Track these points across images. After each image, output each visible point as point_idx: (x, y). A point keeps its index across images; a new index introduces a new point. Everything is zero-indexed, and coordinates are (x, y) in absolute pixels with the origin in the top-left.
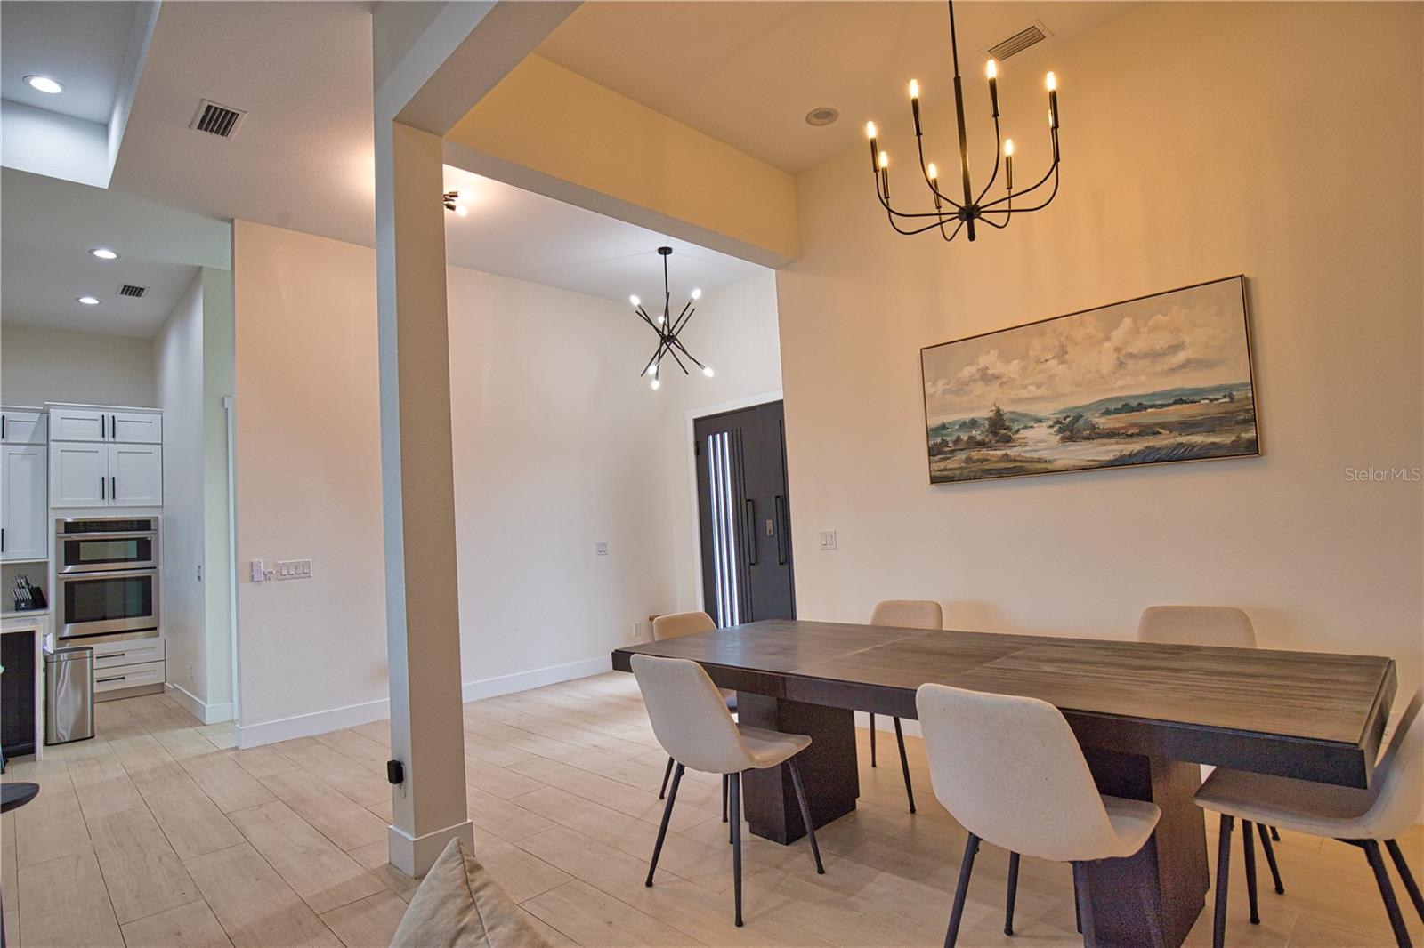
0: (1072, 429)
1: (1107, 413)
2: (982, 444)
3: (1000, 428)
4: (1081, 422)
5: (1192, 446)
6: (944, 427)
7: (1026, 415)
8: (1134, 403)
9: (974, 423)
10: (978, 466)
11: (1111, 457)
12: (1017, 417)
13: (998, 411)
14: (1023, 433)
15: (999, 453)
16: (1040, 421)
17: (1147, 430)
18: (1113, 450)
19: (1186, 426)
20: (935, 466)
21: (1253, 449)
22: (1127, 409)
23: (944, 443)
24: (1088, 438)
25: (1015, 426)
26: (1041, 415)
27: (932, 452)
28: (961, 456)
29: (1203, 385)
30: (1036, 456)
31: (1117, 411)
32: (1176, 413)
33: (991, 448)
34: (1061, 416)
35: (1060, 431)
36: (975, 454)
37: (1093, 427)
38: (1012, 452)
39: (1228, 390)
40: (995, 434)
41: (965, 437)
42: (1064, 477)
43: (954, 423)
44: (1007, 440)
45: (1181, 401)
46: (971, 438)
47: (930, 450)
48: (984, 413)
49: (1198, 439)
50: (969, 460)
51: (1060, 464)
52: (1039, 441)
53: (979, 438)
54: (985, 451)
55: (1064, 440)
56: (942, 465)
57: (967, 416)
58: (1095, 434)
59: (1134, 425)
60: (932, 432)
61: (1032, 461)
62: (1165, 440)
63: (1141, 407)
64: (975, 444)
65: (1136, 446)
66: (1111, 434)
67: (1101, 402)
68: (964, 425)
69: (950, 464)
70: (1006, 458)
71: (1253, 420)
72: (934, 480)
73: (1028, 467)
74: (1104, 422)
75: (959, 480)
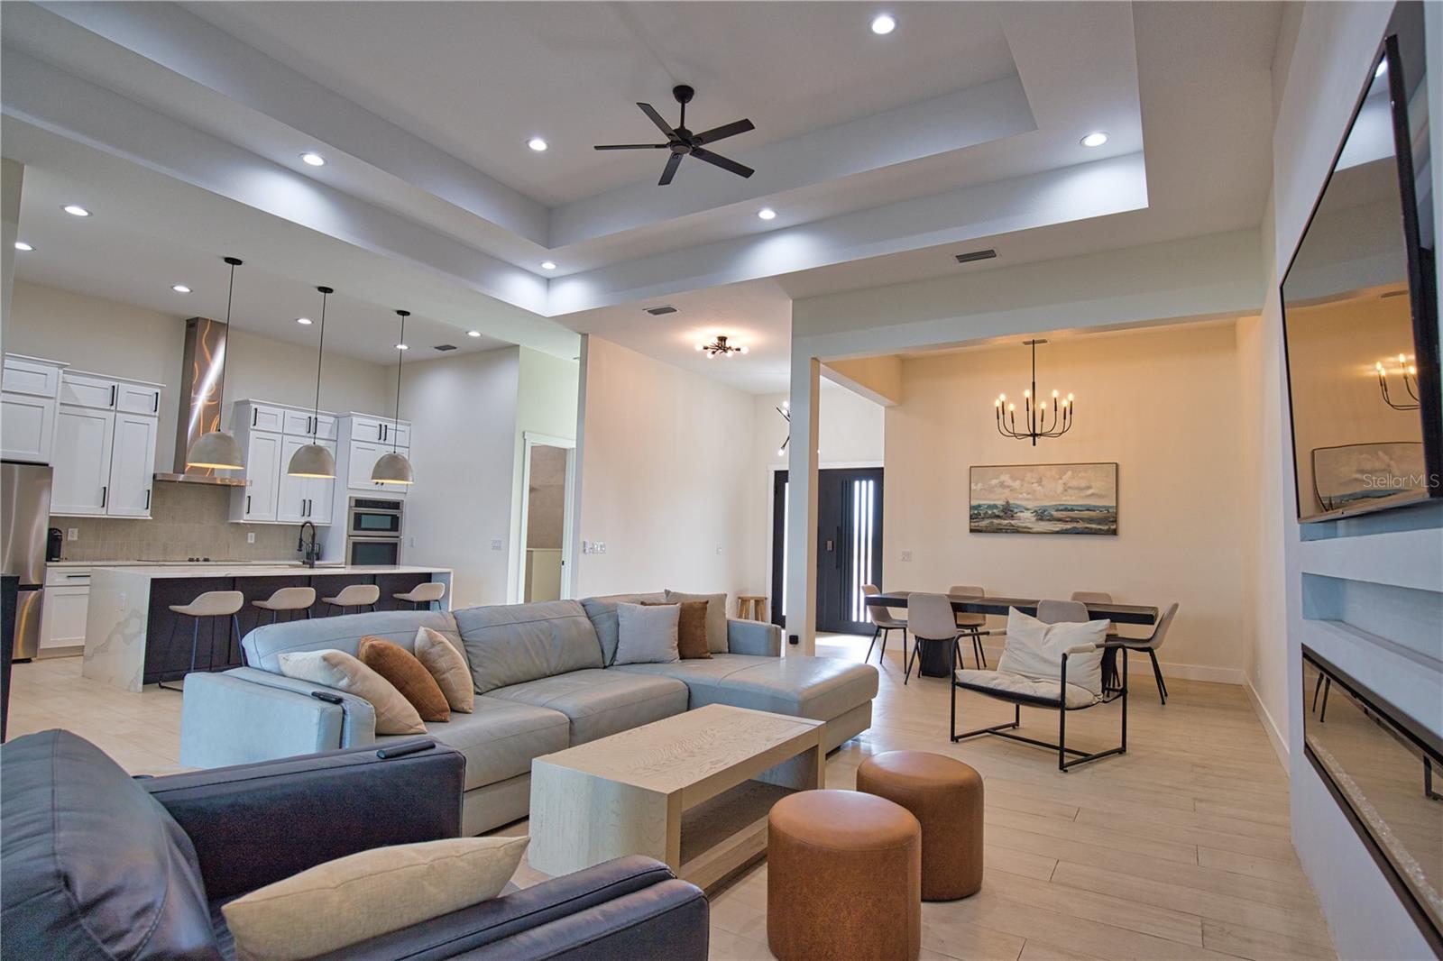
0: (1041, 515)
1: (1057, 510)
2: (998, 517)
3: (1008, 511)
4: (1046, 513)
5: (1092, 529)
6: (979, 506)
7: (1021, 506)
8: (1070, 508)
9: (995, 506)
10: (995, 527)
11: (1057, 529)
12: (1018, 506)
13: (1008, 502)
14: (1021, 514)
15: (1007, 522)
16: (1027, 509)
17: (1074, 520)
18: (1059, 526)
19: (1091, 520)
20: (973, 524)
21: (1114, 532)
22: (1066, 510)
23: (979, 514)
24: (1049, 520)
25: (1016, 510)
26: (1029, 507)
27: (972, 518)
28: (988, 521)
29: (1098, 504)
30: (1024, 525)
31: (1061, 510)
32: (1086, 514)
33: (1005, 520)
34: (1037, 509)
35: (1036, 515)
36: (994, 521)
37: (1052, 515)
38: (1013, 522)
39: (1107, 508)
40: (1005, 513)
41: (990, 512)
42: (1038, 536)
43: (984, 505)
44: (1011, 516)
45: (1088, 510)
46: (993, 513)
47: (971, 516)
48: (1000, 503)
49: (1094, 526)
50: (992, 523)
51: (1035, 530)
52: (1026, 519)
53: (997, 513)
54: (999, 520)
55: (1037, 520)
56: (976, 524)
57: (992, 503)
58: (1052, 519)
59: (1069, 517)
60: (972, 508)
61: (1022, 527)
62: (1080, 525)
63: (1072, 510)
64: (995, 516)
65: (1069, 526)
66: (1059, 520)
67: (1055, 505)
68: (990, 507)
69: (981, 524)
70: (1010, 524)
71: (1115, 521)
72: (972, 531)
73: (1020, 529)
74: (1056, 514)
75: (985, 532)
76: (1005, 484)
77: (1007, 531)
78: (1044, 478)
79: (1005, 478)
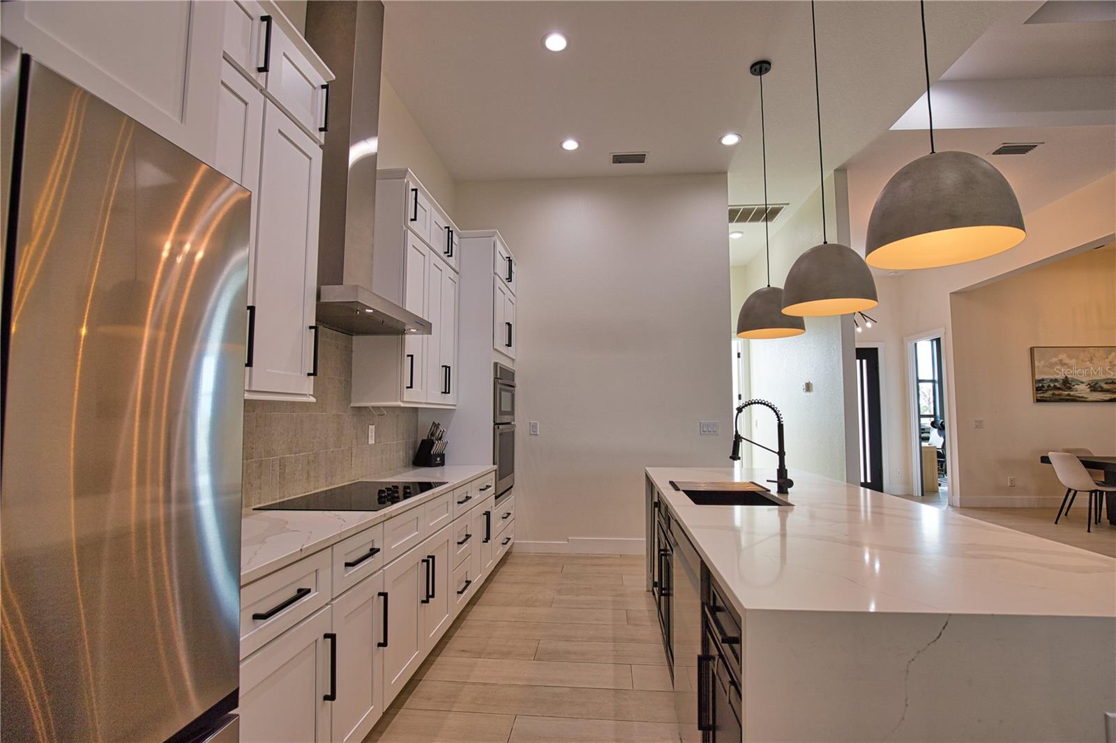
0: (1094, 387)
1: (1107, 383)
2: (1059, 389)
3: (1067, 383)
4: (1097, 385)
6: (1043, 380)
7: (1077, 380)
9: (1056, 380)
10: (1057, 397)
11: (1108, 398)
12: (1073, 380)
13: (1066, 377)
14: (1076, 386)
15: (1066, 393)
16: (1083, 383)
18: (1108, 396)
20: (1038, 395)
22: (1113, 382)
23: (1043, 387)
24: (1100, 391)
25: (1073, 384)
26: (1084, 381)
27: (1038, 389)
28: (1051, 392)
30: (1081, 395)
31: (1110, 383)
33: (1062, 390)
34: (1090, 382)
35: (1089, 387)
36: (1056, 392)
37: (1101, 387)
38: (1072, 393)
40: (1065, 385)
41: (1052, 385)
42: (1092, 403)
43: (1047, 379)
44: (1070, 388)
46: (1055, 386)
47: (1036, 388)
48: (1060, 377)
50: (1054, 394)
51: (1090, 399)
52: (1082, 390)
53: (1058, 386)
54: (1061, 392)
55: (1091, 391)
56: (1042, 395)
57: (1053, 377)
58: (1103, 390)
60: (1035, 382)
61: (1079, 397)
64: (1056, 388)
66: (1108, 391)
67: (1104, 379)
68: (1052, 380)
69: (1045, 395)
70: (1069, 395)
72: (1038, 401)
73: (1078, 399)
74: (1105, 386)
75: (1050, 401)
76: (1064, 361)
77: (1067, 401)
78: (1094, 359)
79: (1063, 356)
